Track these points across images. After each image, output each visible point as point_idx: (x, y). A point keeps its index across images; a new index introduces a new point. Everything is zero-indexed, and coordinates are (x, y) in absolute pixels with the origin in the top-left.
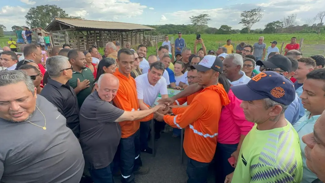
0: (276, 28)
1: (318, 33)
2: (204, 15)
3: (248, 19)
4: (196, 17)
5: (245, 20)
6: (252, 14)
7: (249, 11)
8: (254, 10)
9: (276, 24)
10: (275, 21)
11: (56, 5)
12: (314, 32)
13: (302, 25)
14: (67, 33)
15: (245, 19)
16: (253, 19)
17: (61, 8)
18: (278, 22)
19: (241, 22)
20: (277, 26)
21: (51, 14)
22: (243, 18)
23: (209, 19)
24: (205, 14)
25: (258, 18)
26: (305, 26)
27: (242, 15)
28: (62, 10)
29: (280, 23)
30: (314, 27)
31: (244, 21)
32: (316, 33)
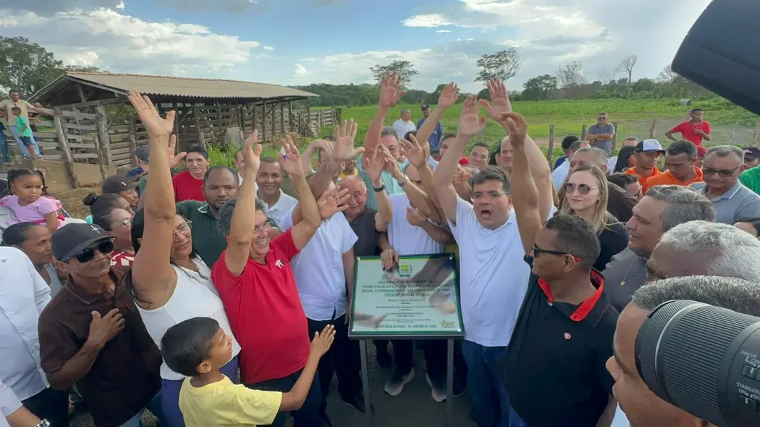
0: (544, 89)
1: (624, 98)
2: (403, 64)
3: (493, 71)
4: (385, 68)
5: (486, 74)
6: (500, 61)
7: (494, 56)
8: (503, 54)
9: (543, 81)
10: (542, 75)
11: (25, 37)
12: (618, 96)
13: (591, 82)
14: (101, 110)
15: (487, 72)
16: (503, 71)
17: (41, 46)
18: (547, 77)
19: (478, 79)
20: (548, 85)
21: (10, 60)
22: (482, 68)
23: (414, 72)
24: (403, 62)
25: (511, 70)
26: (597, 84)
27: (480, 63)
28: (42, 50)
29: (552, 79)
30: (612, 86)
31: (485, 76)
32: (621, 97)
